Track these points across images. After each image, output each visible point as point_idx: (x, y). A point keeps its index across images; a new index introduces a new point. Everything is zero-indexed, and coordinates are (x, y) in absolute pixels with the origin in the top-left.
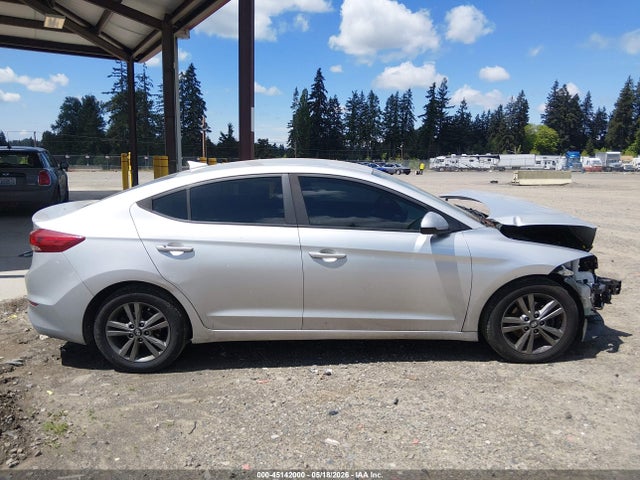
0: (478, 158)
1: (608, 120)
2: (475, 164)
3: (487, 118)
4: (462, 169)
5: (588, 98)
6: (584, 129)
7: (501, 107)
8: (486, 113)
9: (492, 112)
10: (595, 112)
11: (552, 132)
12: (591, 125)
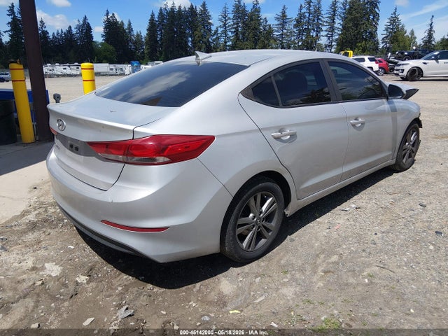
0: (69, 66)
1: (144, 40)
2: (68, 71)
3: (61, 36)
4: (58, 76)
5: (130, 24)
6: (131, 46)
7: (70, 27)
8: (60, 32)
9: (64, 31)
10: (135, 34)
11: (111, 48)
12: (135, 43)
